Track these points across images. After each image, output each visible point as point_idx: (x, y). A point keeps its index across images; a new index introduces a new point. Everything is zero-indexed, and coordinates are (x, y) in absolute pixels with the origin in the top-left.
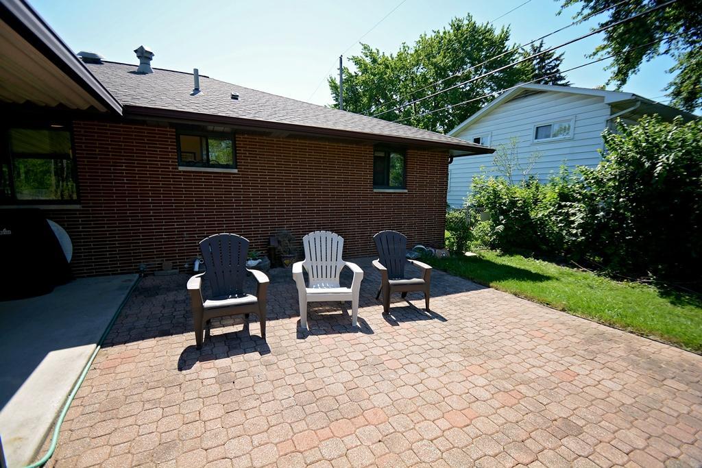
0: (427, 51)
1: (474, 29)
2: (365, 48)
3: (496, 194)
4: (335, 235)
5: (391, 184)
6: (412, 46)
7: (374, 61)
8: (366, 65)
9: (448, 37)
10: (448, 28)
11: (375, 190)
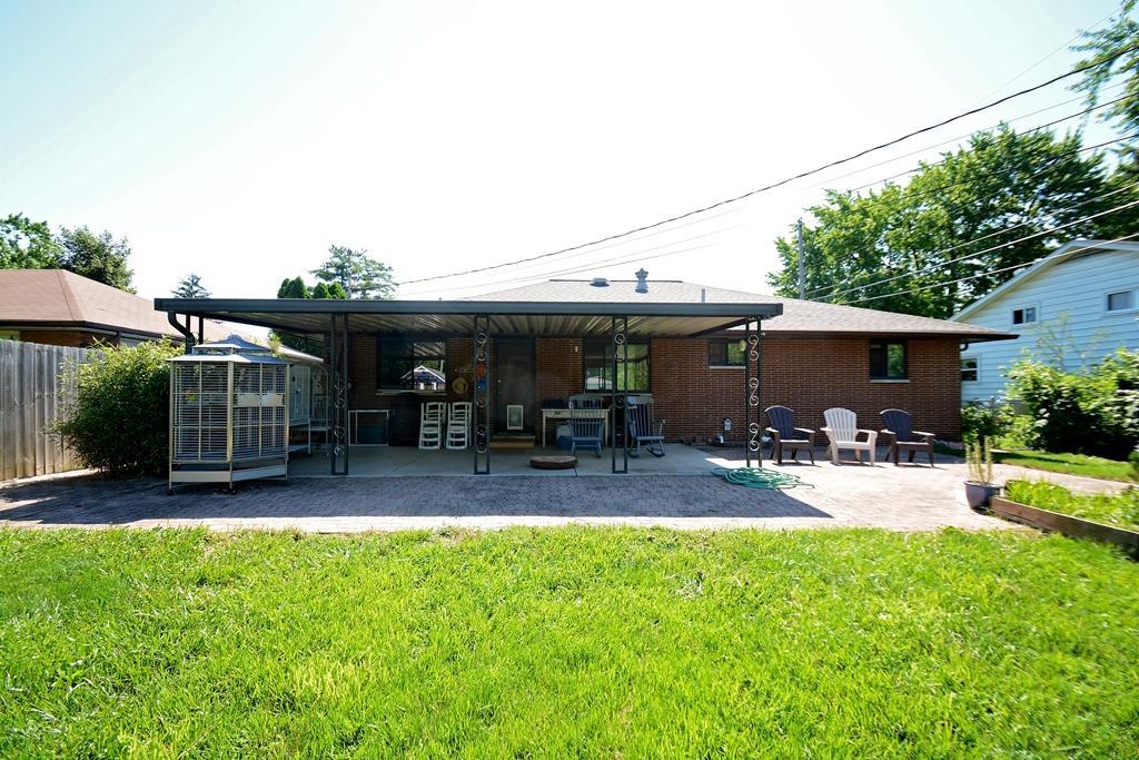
0: (933, 186)
1: (1012, 142)
2: (830, 194)
3: (1036, 383)
4: (843, 410)
5: (890, 373)
6: (904, 183)
7: (845, 208)
8: (831, 215)
9: (967, 161)
10: (968, 148)
11: (873, 381)
